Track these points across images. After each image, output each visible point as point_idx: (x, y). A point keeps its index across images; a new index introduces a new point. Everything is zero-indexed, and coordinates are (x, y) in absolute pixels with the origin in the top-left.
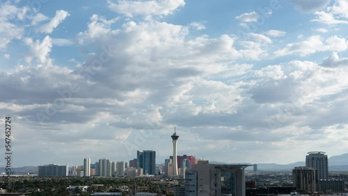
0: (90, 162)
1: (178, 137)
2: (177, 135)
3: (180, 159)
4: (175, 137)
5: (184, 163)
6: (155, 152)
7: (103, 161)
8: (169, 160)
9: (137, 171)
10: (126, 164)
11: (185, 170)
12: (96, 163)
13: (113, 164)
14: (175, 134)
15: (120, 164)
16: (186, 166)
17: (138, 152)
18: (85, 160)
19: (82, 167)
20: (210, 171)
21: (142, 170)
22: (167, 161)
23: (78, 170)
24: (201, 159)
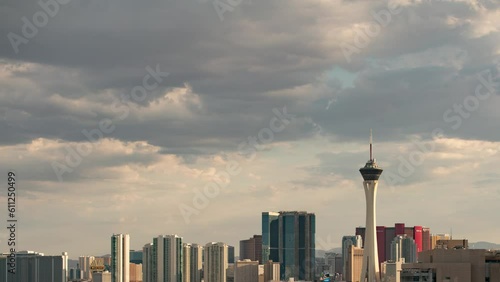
0: (128, 246)
1: (379, 172)
2: (377, 165)
3: (386, 235)
4: (370, 174)
5: (398, 247)
6: (312, 217)
7: (166, 241)
8: (353, 240)
9: (261, 270)
10: (231, 250)
11: (399, 267)
12: (147, 248)
13: (194, 250)
14: (371, 162)
15: (214, 251)
16: (405, 254)
17: (265, 216)
18: (114, 240)
19: (105, 258)
20: (473, 268)
21: (276, 268)
22: (348, 242)
23: (94, 269)
24: (447, 236)
